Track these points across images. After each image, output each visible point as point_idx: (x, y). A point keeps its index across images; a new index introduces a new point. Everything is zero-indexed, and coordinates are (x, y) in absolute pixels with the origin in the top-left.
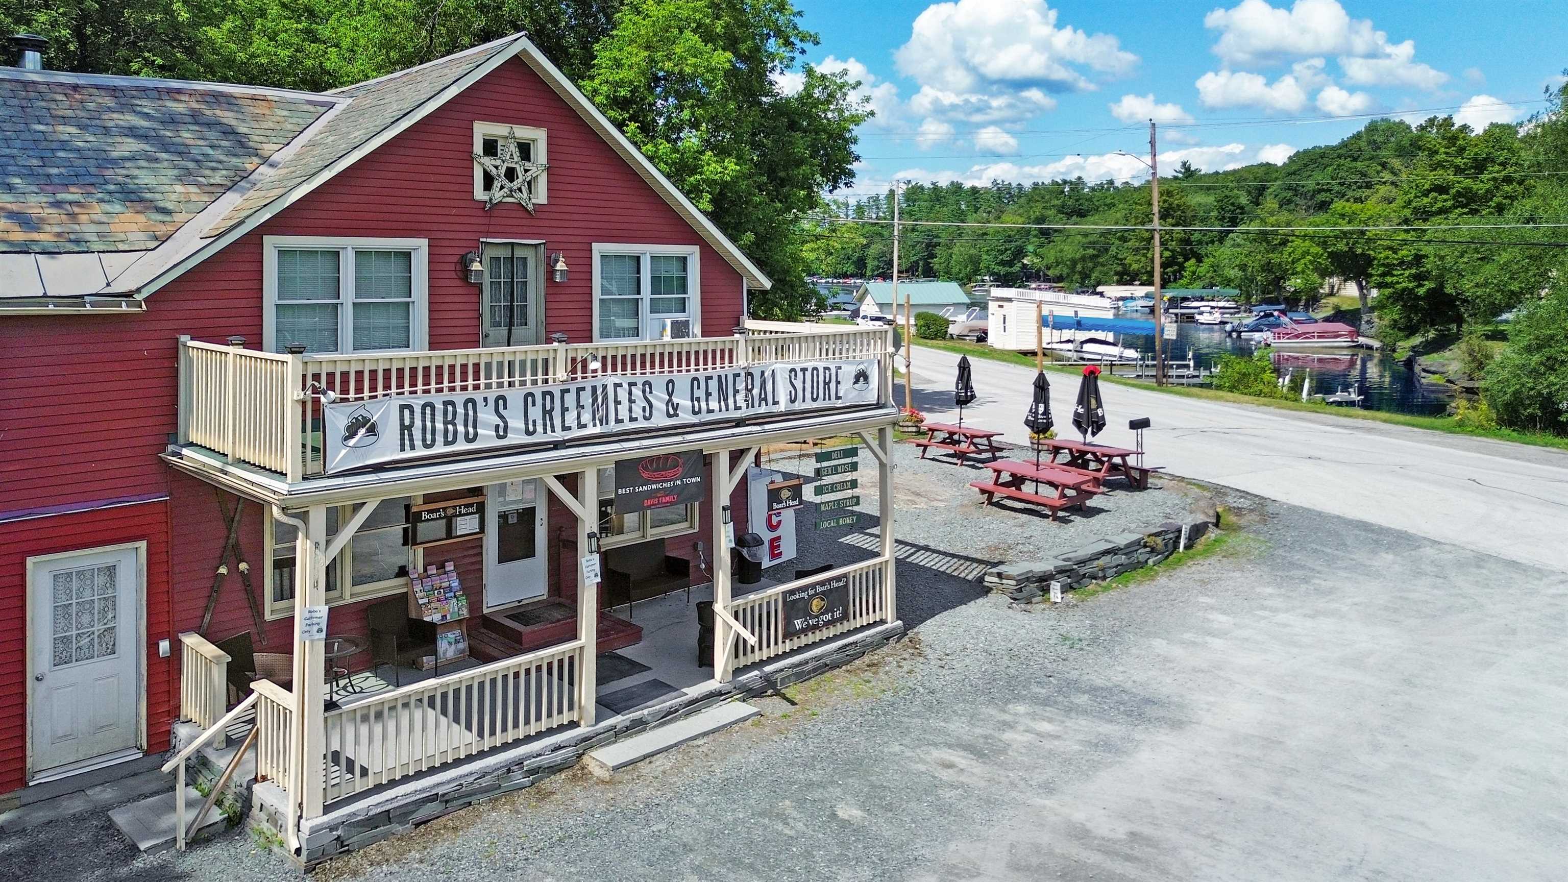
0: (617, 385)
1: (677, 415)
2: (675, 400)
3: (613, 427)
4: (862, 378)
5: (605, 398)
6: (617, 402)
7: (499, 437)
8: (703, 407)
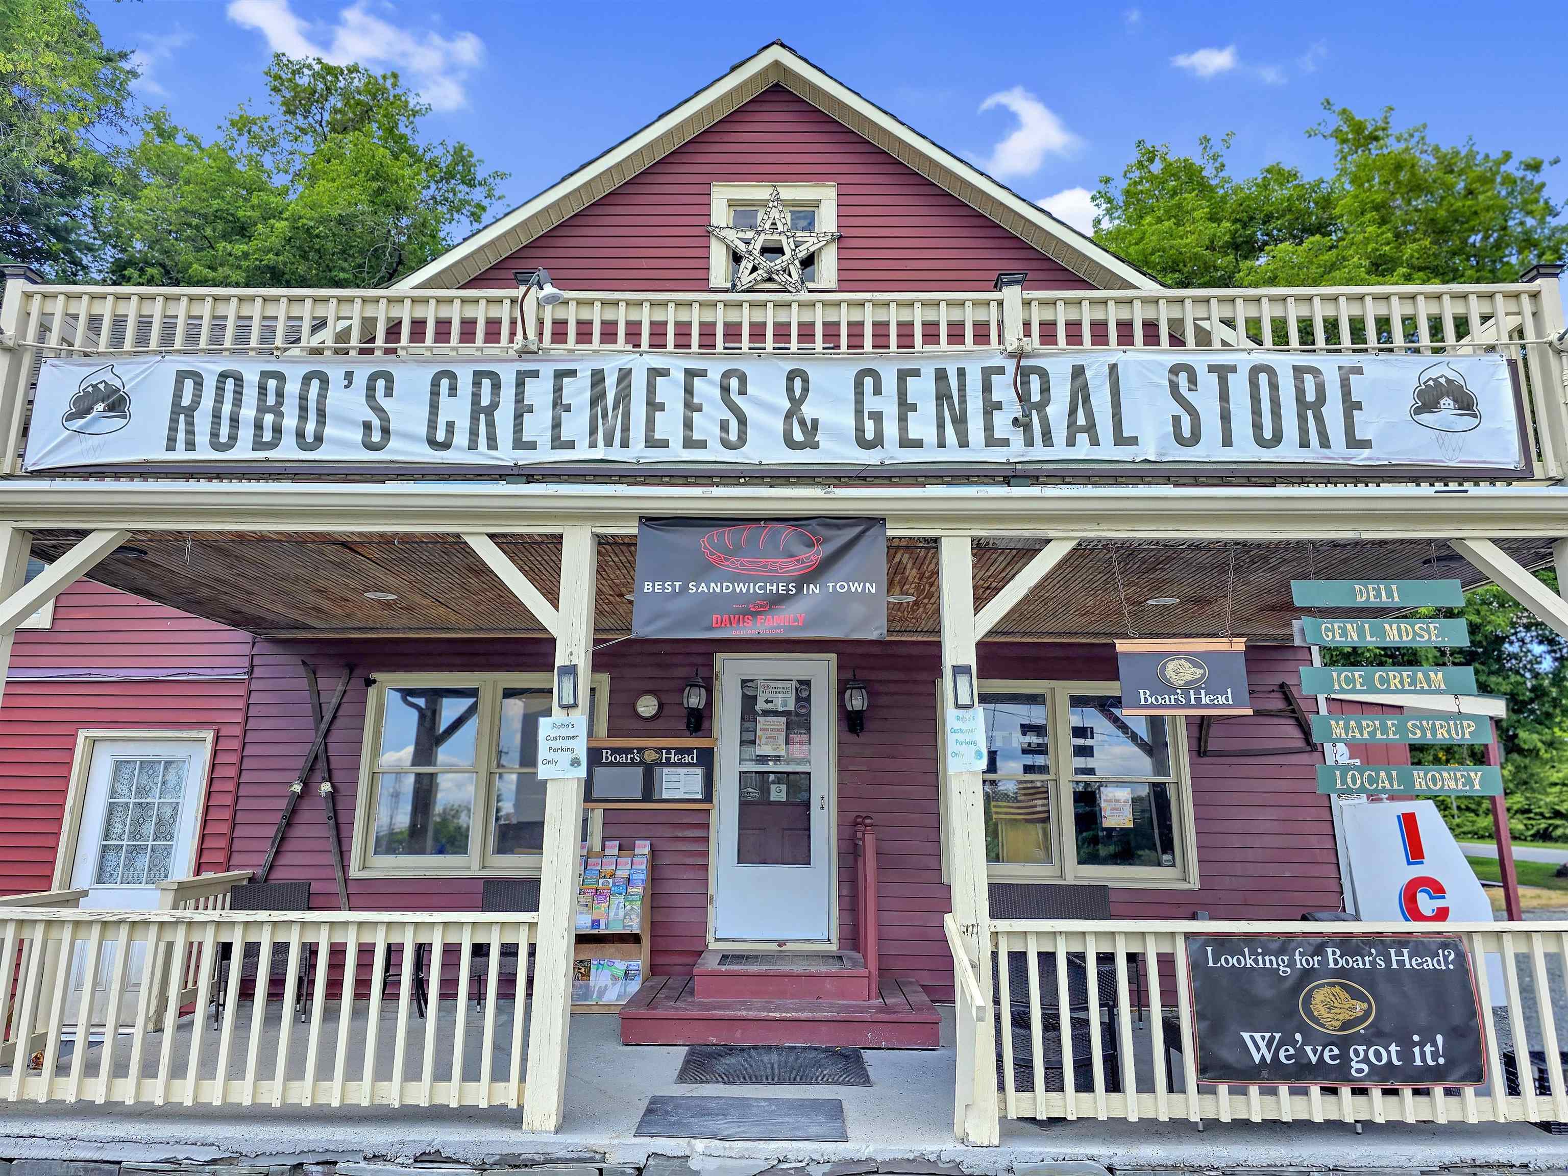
0: (655, 373)
1: (816, 446)
2: (808, 411)
3: (637, 454)
4: (1446, 402)
5: (624, 395)
6: (654, 406)
7: (371, 447)
8: (891, 429)
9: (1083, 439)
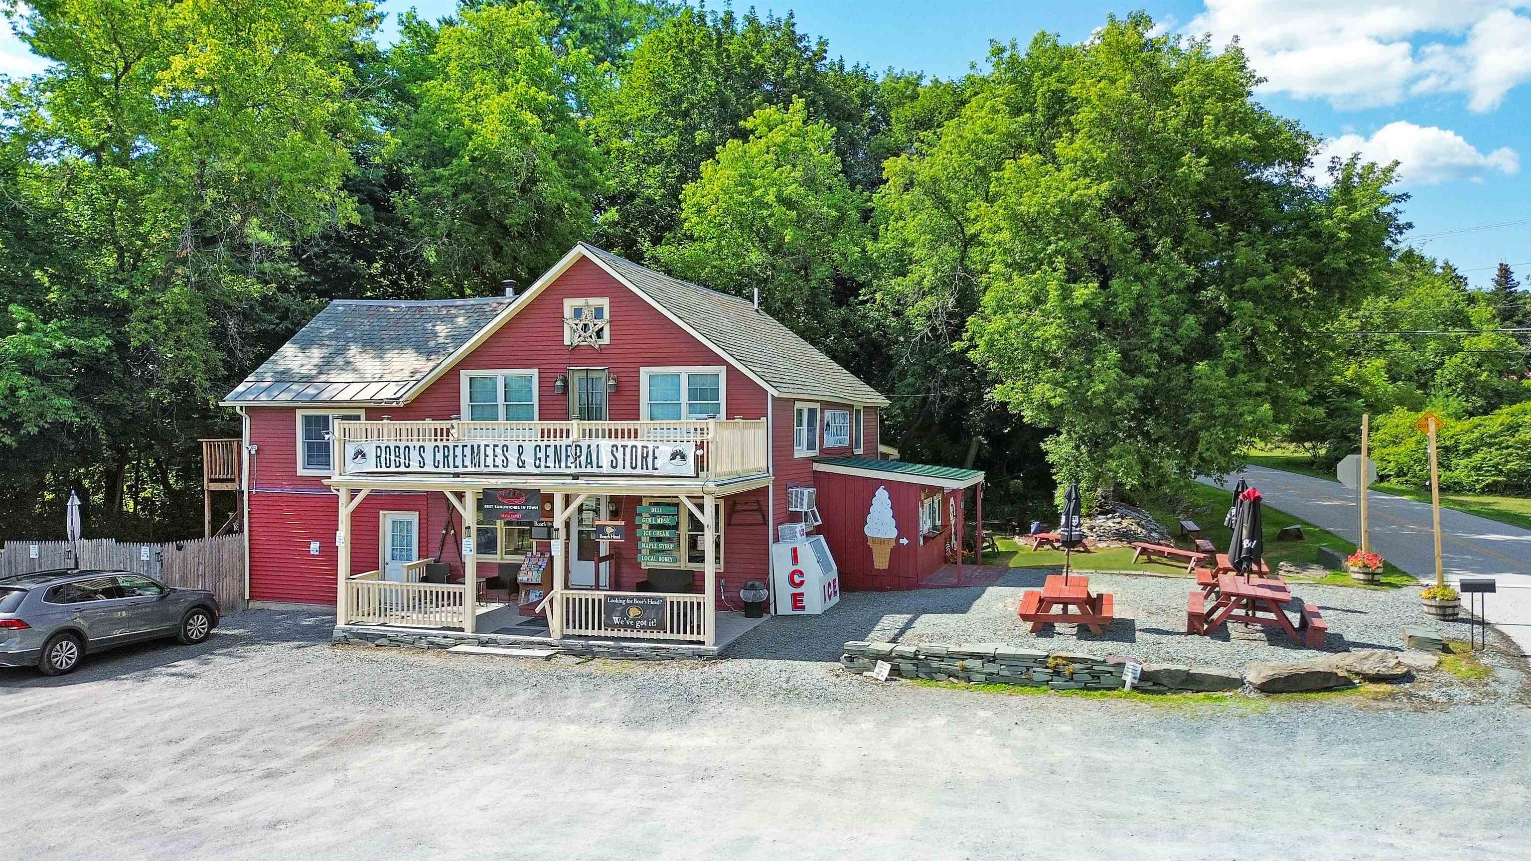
0: (486, 446)
1: (524, 467)
2: (523, 458)
3: (482, 469)
4: (678, 457)
5: (479, 452)
6: (486, 456)
7: (421, 467)
8: (543, 464)
9: (589, 466)
